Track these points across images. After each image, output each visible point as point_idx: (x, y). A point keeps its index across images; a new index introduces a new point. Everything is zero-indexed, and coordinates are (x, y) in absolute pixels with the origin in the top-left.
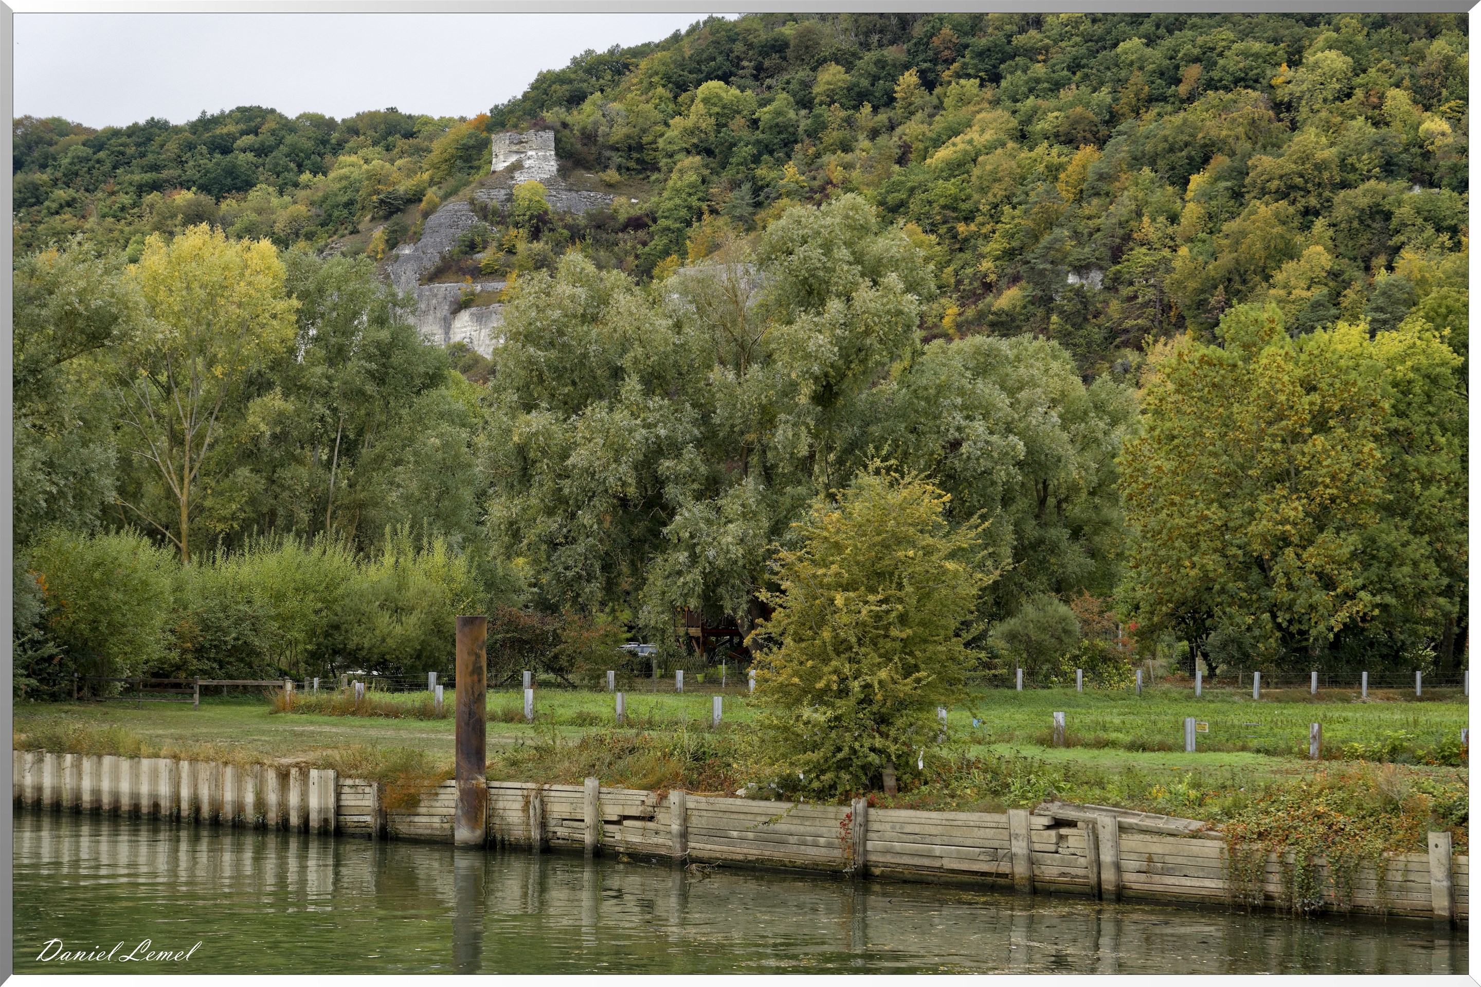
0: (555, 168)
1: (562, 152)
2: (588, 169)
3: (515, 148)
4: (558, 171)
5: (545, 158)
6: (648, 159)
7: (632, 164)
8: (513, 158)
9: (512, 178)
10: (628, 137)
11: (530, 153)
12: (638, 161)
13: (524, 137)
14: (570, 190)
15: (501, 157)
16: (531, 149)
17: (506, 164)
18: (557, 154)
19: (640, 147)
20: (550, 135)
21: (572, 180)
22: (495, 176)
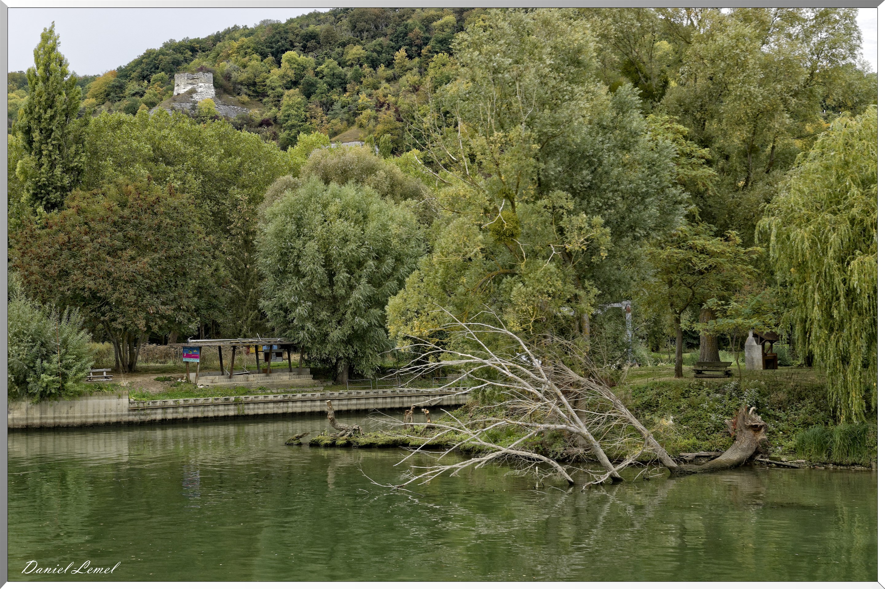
0: (214, 93)
1: (217, 85)
2: (230, 94)
3: (190, 81)
4: (216, 94)
5: (209, 87)
6: (259, 90)
7: (251, 93)
8: (189, 87)
9: (192, 97)
10: (249, 78)
11: (200, 84)
12: (254, 91)
13: (195, 76)
14: (224, 105)
15: (182, 86)
16: (201, 82)
17: (186, 90)
18: (214, 85)
19: (254, 84)
20: (211, 75)
21: (223, 100)
22: (180, 96)
